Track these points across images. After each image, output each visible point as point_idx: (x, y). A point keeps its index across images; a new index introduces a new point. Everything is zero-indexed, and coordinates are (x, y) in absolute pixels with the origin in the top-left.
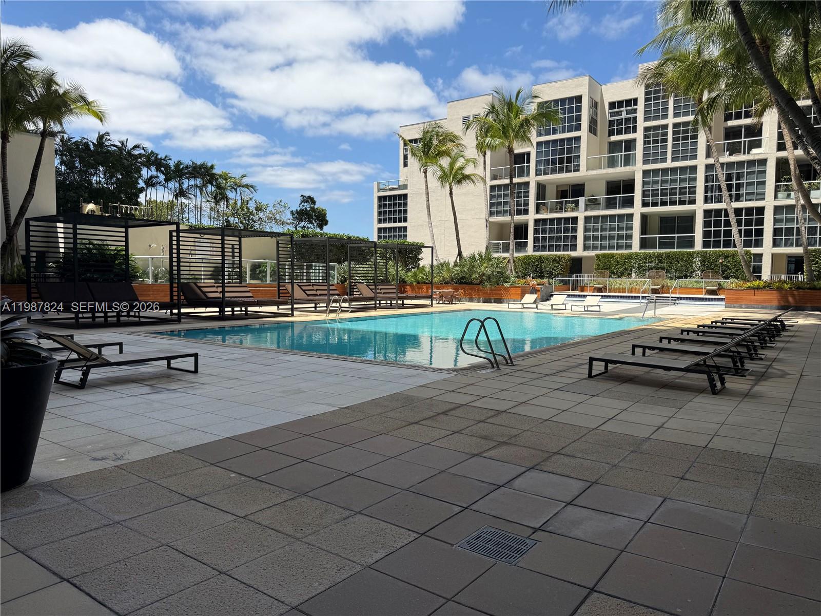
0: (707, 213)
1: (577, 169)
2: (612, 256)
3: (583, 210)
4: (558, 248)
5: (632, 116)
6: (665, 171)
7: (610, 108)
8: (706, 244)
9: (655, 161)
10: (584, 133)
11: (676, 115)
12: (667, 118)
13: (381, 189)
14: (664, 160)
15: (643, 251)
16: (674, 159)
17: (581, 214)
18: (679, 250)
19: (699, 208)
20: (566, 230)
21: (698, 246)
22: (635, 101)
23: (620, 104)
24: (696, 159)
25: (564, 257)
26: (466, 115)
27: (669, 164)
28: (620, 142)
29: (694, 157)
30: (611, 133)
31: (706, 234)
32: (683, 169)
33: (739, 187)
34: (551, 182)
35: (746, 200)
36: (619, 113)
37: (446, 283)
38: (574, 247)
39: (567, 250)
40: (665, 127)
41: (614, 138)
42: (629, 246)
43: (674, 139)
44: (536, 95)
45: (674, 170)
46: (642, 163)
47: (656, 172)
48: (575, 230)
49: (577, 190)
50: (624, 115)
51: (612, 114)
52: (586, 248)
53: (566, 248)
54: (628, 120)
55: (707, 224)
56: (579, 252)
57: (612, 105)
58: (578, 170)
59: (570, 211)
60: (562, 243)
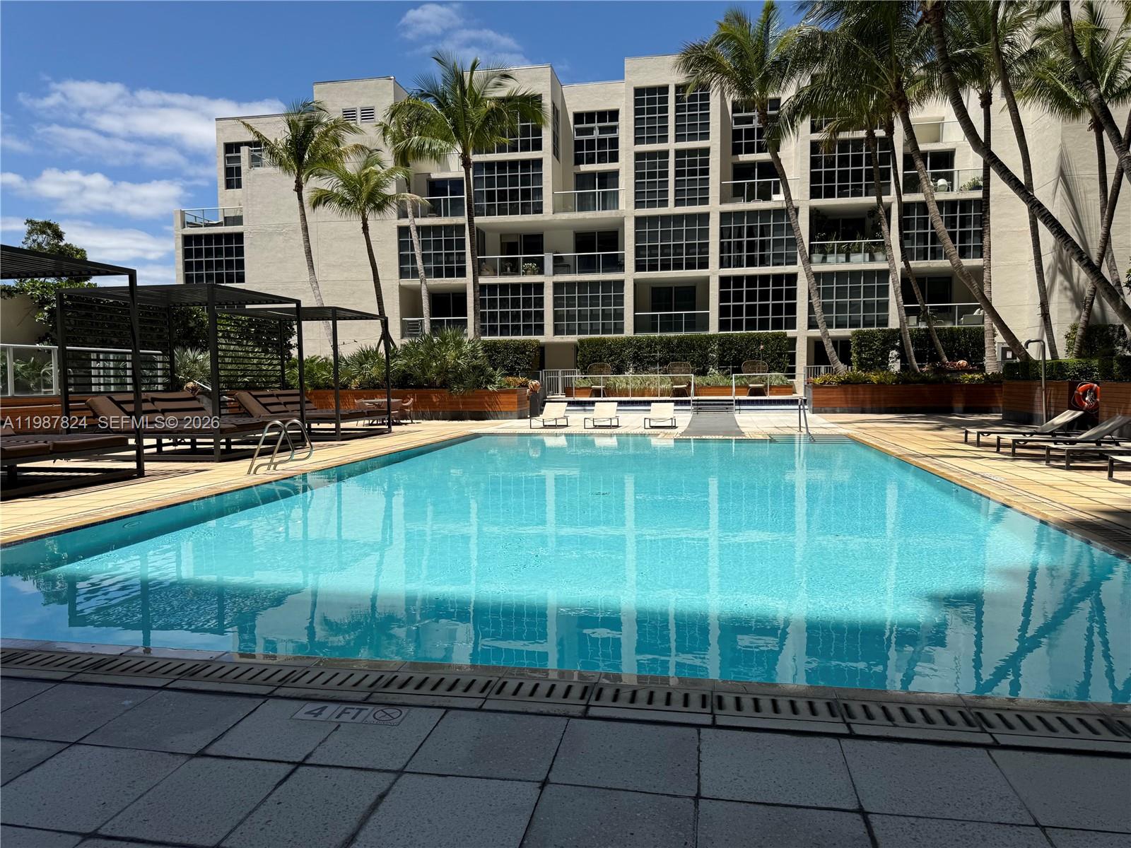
0: (724, 281)
1: (539, 210)
2: (604, 341)
3: (551, 272)
4: (516, 330)
5: (608, 136)
6: (665, 219)
7: (576, 122)
8: (723, 325)
9: (652, 204)
10: (546, 154)
11: (679, 138)
12: (666, 141)
13: (188, 223)
14: (664, 203)
15: (639, 335)
16: (678, 203)
17: (548, 280)
18: (689, 334)
19: (714, 274)
20: (527, 303)
21: (714, 329)
22: (614, 115)
23: (590, 116)
24: (707, 203)
25: (530, 342)
26: (348, 106)
27: (671, 209)
28: (592, 174)
29: (705, 201)
30: (578, 161)
31: (723, 311)
32: (691, 218)
33: (764, 245)
34: (493, 228)
35: (773, 265)
36: (590, 131)
37: (376, 387)
38: (540, 330)
39: (530, 334)
40: (665, 154)
41: (585, 168)
42: (620, 329)
43: (678, 173)
44: (506, 73)
45: (678, 219)
46: (633, 206)
47: (653, 220)
48: (540, 302)
49: (533, 242)
50: (596, 135)
51: (579, 132)
52: (557, 331)
53: (527, 329)
54: (602, 142)
55: (723, 297)
56: (548, 336)
57: (579, 117)
58: (540, 212)
59: (531, 274)
60: (521, 323)
